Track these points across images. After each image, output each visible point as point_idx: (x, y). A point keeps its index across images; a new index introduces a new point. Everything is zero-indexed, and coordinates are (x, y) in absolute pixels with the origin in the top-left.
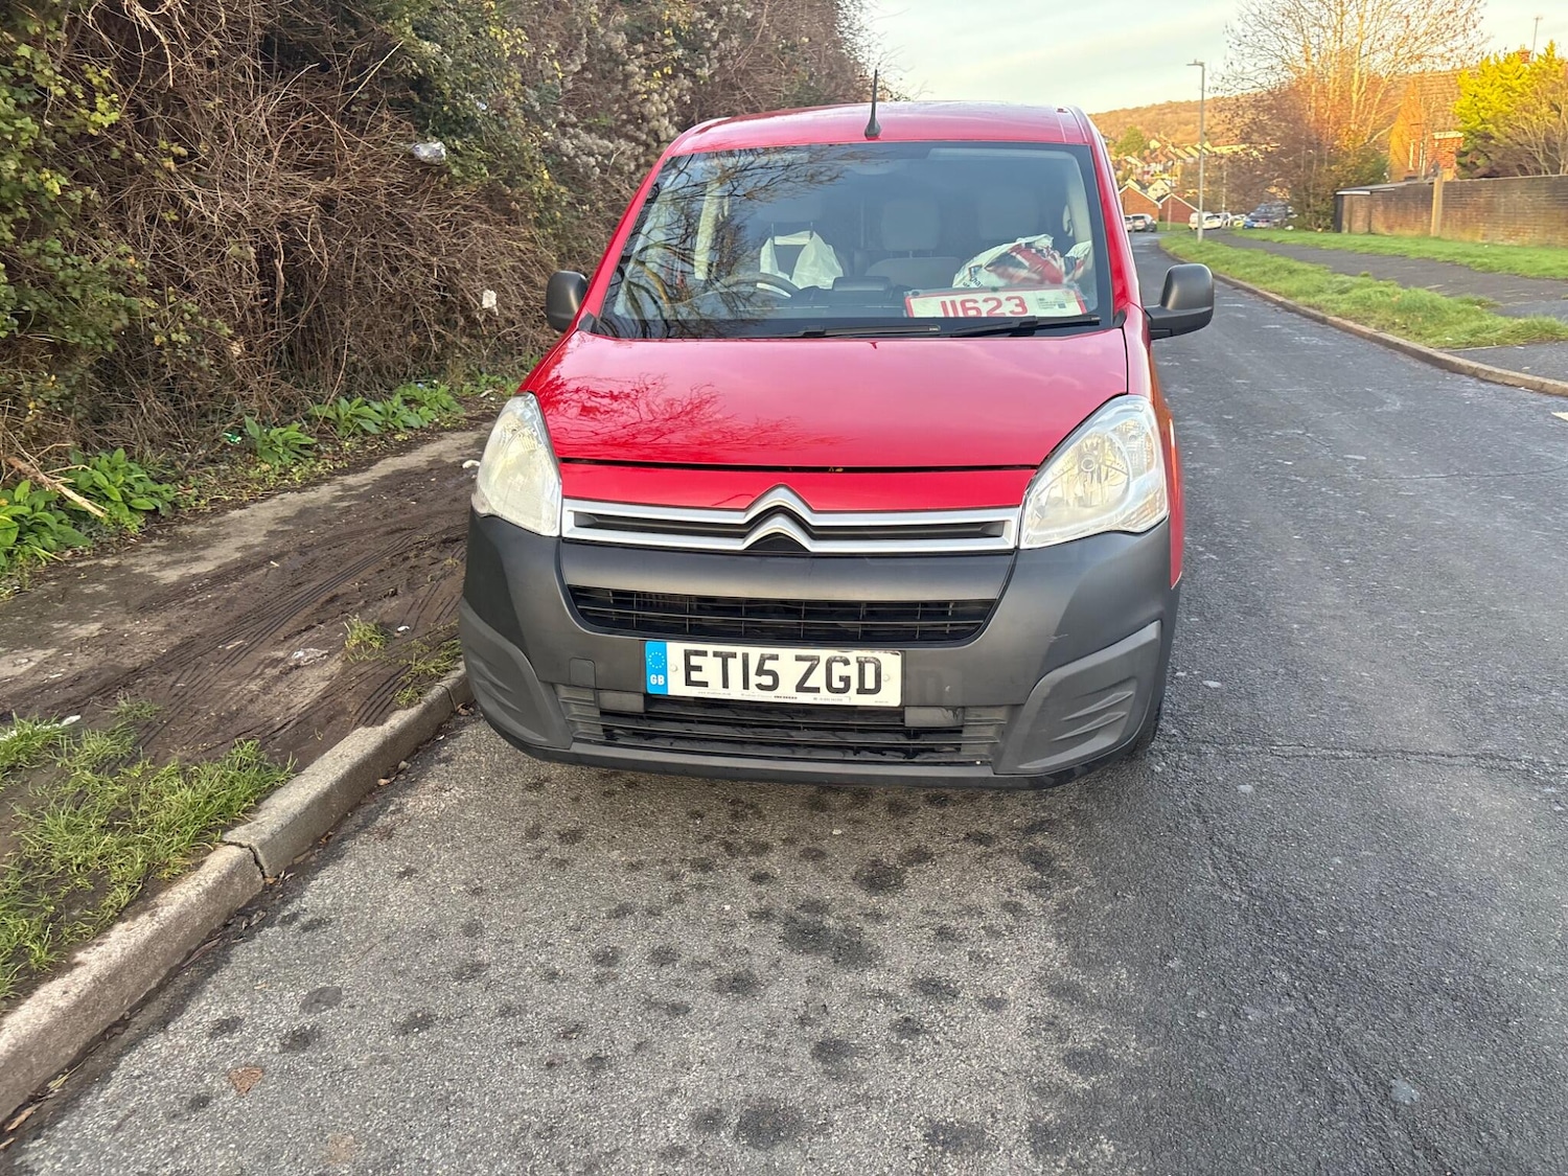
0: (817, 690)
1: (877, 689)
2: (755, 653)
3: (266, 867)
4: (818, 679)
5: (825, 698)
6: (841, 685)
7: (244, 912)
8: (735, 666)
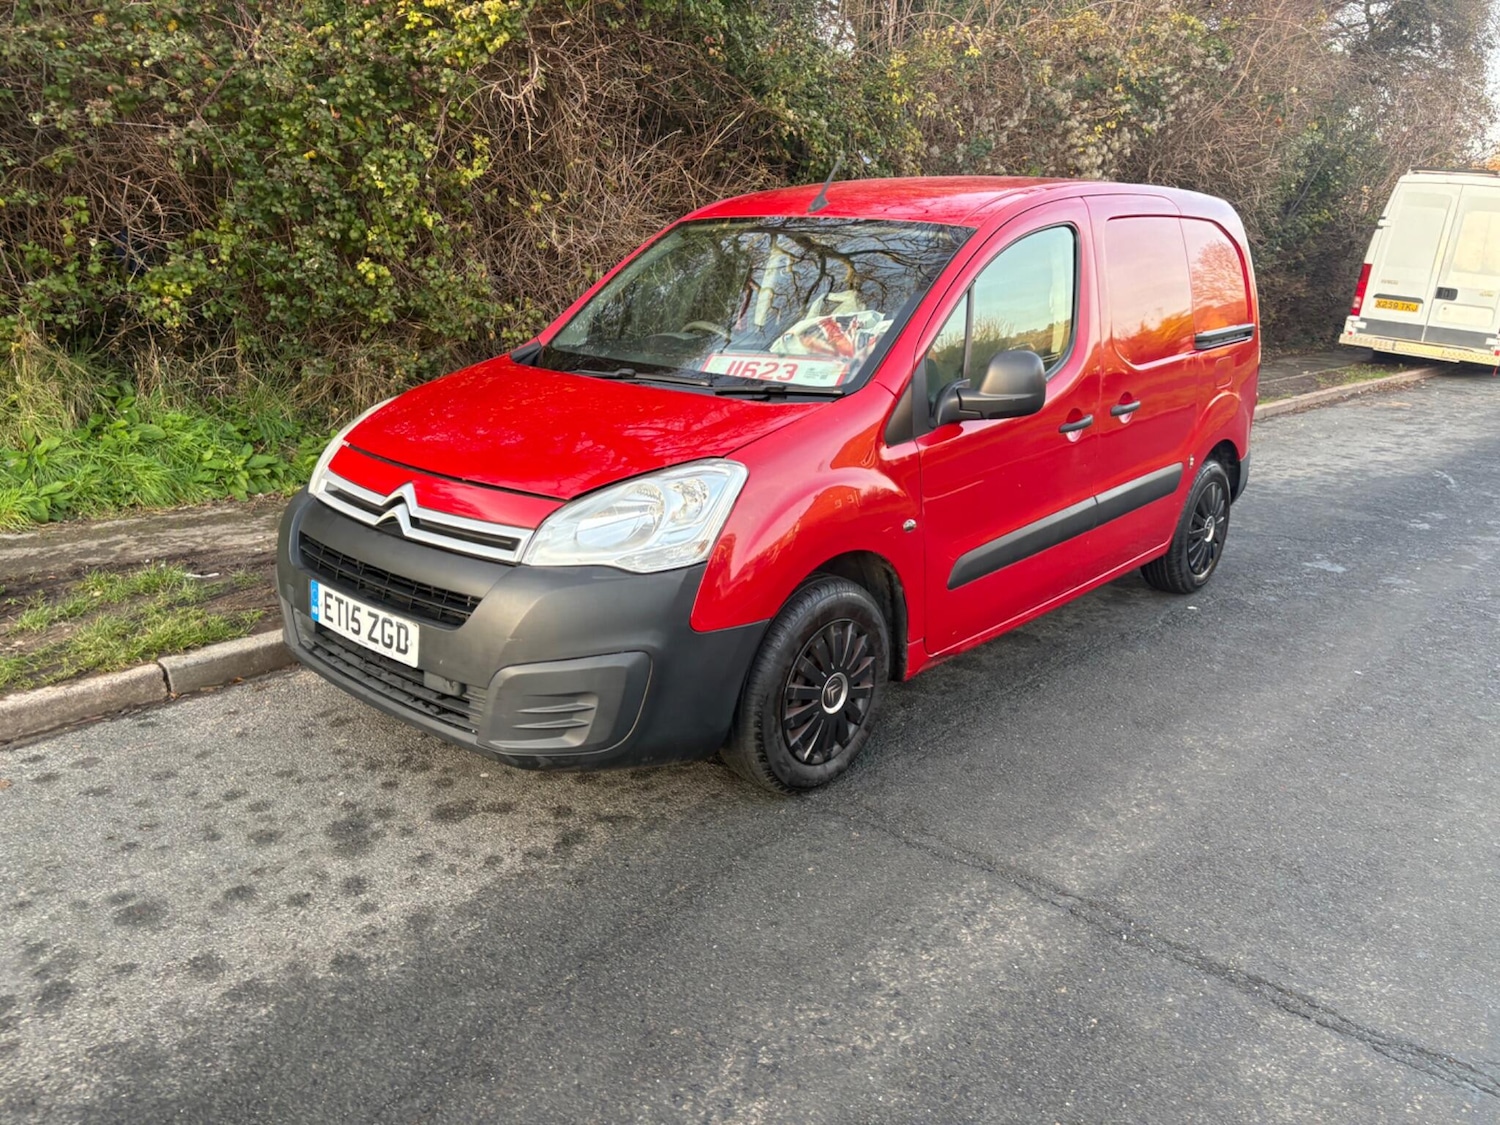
0: (376, 641)
1: (405, 652)
2: (352, 602)
3: (172, 685)
4: (377, 634)
5: (380, 649)
6: (387, 641)
7: (137, 706)
8: (343, 607)
